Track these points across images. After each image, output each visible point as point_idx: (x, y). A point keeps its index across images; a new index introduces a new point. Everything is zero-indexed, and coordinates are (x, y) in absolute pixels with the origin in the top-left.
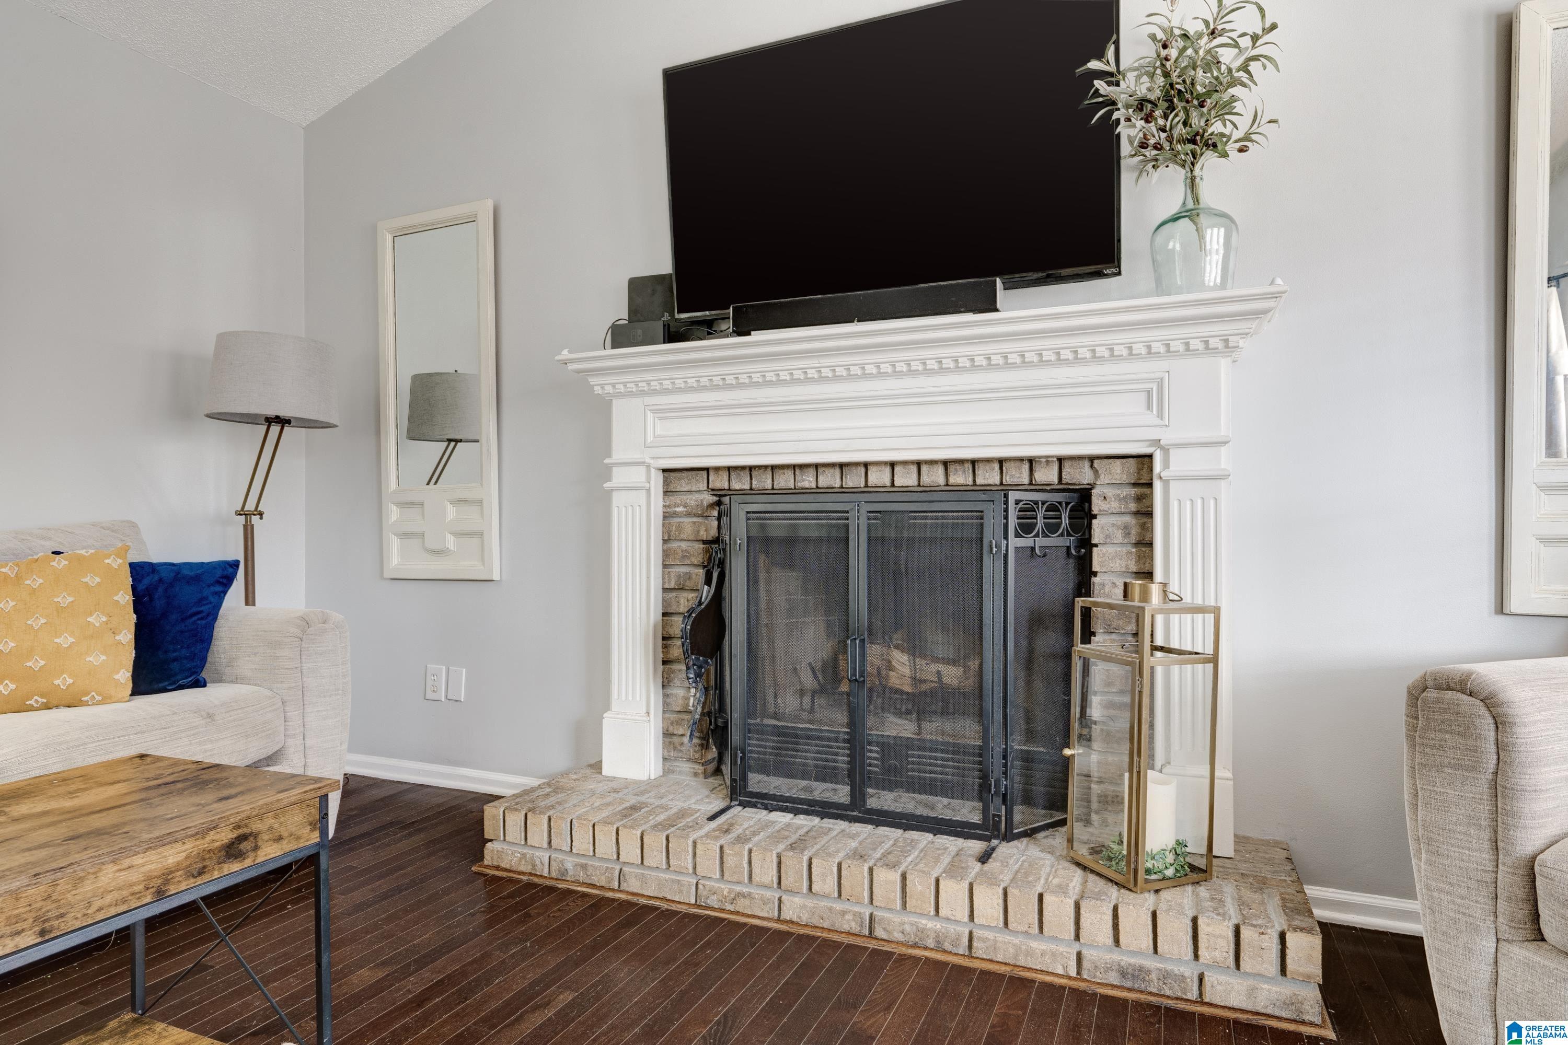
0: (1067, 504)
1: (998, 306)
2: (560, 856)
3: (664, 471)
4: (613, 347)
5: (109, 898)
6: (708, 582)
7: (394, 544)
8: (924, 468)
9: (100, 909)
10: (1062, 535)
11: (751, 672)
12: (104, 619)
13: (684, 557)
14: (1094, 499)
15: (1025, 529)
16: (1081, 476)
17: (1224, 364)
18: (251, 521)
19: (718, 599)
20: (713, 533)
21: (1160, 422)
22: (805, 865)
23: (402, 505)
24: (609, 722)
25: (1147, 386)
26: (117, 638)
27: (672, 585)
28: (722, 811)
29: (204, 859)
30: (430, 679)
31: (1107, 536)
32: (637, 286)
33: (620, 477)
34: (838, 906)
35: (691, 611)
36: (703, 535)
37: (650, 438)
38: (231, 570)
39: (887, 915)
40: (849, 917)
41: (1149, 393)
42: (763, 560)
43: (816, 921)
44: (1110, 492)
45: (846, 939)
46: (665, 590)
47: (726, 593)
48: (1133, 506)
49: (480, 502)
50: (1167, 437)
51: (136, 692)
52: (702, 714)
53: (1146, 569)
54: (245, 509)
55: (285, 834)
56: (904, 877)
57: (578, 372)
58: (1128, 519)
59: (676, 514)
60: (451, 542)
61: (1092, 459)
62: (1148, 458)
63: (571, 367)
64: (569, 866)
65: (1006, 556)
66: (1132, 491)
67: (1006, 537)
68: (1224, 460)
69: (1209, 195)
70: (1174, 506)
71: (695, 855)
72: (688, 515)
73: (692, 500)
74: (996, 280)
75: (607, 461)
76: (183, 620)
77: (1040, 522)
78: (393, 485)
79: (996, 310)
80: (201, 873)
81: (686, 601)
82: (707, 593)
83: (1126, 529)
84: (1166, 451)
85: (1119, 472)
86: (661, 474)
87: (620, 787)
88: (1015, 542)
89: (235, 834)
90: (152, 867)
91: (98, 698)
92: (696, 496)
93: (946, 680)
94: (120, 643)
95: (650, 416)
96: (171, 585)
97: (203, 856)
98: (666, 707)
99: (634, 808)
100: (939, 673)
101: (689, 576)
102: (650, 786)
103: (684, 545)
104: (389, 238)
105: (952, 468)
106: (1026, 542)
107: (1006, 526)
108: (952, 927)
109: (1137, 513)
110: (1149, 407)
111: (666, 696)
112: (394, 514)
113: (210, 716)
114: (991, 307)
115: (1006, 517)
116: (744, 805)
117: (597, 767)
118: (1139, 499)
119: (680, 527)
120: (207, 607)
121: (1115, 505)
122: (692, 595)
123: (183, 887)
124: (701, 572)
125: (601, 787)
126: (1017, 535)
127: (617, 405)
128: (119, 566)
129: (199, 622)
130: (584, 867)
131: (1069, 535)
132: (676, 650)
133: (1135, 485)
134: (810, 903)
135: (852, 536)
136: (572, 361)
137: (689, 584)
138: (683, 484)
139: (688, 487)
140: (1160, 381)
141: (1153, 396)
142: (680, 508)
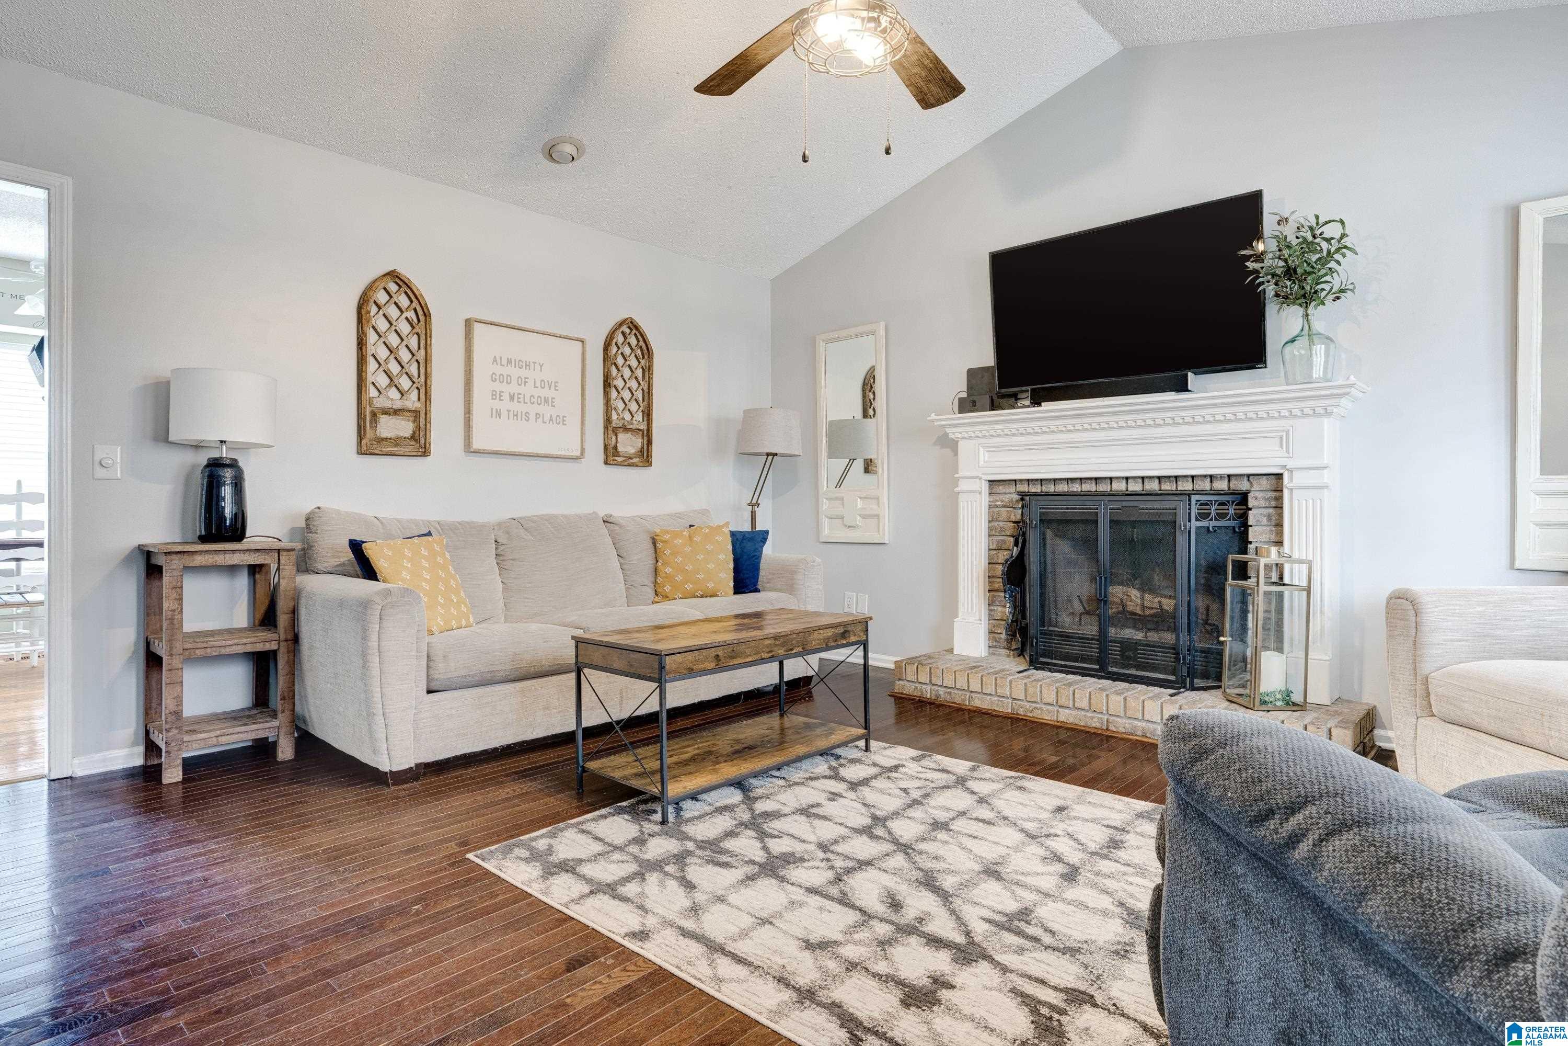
0: (1233, 502)
1: (1189, 388)
2: (937, 688)
3: (992, 482)
4: (960, 412)
5: (816, 642)
6: (1016, 544)
7: (826, 522)
8: (1146, 480)
9: (814, 645)
10: (1229, 519)
11: (1042, 595)
12: (724, 557)
13: (1001, 531)
14: (1249, 499)
15: (1202, 516)
16: (1244, 486)
17: (1326, 421)
18: (754, 509)
19: (1022, 554)
20: (1019, 517)
21: (1287, 455)
22: (1071, 692)
23: (829, 499)
24: (957, 624)
25: (1281, 435)
27: (994, 547)
28: (1025, 670)
29: (836, 637)
30: (847, 600)
31: (1258, 521)
32: (972, 373)
33: (963, 486)
34: (1089, 714)
35: (1007, 560)
36: (1013, 518)
37: (983, 462)
38: (765, 535)
39: (1116, 719)
40: (1095, 720)
41: (1281, 438)
42: (1049, 533)
43: (1077, 722)
44: (1260, 495)
45: (1093, 731)
46: (990, 549)
47: (1026, 552)
48: (1273, 503)
49: (877, 498)
50: (1291, 464)
51: (735, 593)
52: (1012, 621)
54: (752, 503)
55: (857, 634)
56: (1125, 699)
57: (940, 426)
58: (1271, 511)
59: (996, 506)
60: (859, 521)
61: (1249, 476)
62: (1279, 476)
63: (936, 423)
64: (941, 693)
65: (1190, 532)
66: (1273, 495)
67: (1190, 521)
68: (1326, 477)
69: (1318, 325)
70: (1296, 503)
71: (1011, 687)
72: (1004, 507)
73: (1006, 498)
74: (1187, 375)
75: (956, 476)
76: (749, 559)
77: (1213, 512)
78: (825, 488)
79: (1187, 390)
80: (836, 641)
81: (1003, 556)
82: (1016, 551)
83: (1269, 517)
84: (1291, 471)
85: (1265, 483)
86: (987, 484)
87: (963, 659)
88: (1195, 524)
89: (844, 630)
90: (825, 635)
91: (722, 593)
92: (1008, 496)
93: (1165, 607)
95: (981, 449)
96: (742, 542)
97: (836, 635)
98: (991, 618)
99: (975, 667)
100: (1160, 603)
101: (1004, 542)
102: (982, 659)
103: (1001, 524)
104: (823, 344)
105: (1163, 480)
106: (1204, 523)
107: (1190, 514)
108: (1151, 726)
109: (1276, 507)
110: (1281, 446)
111: (990, 610)
112: (825, 505)
114: (1185, 389)
115: (1190, 509)
116: (1036, 669)
117: (951, 651)
118: (1275, 499)
119: (999, 514)
120: (758, 553)
121: (1262, 503)
122: (1006, 553)
123: (832, 644)
124: (1012, 539)
125: (954, 658)
126: (1197, 520)
127: (961, 444)
128: (727, 532)
129: (755, 560)
130: (950, 693)
131: (1234, 519)
132: (999, 583)
133: (1270, 491)
134: (1074, 712)
135: (1101, 520)
136: (937, 420)
137: (1005, 546)
138: (1001, 489)
139: (1004, 491)
140: (1287, 432)
141: (1284, 440)
142: (999, 503)
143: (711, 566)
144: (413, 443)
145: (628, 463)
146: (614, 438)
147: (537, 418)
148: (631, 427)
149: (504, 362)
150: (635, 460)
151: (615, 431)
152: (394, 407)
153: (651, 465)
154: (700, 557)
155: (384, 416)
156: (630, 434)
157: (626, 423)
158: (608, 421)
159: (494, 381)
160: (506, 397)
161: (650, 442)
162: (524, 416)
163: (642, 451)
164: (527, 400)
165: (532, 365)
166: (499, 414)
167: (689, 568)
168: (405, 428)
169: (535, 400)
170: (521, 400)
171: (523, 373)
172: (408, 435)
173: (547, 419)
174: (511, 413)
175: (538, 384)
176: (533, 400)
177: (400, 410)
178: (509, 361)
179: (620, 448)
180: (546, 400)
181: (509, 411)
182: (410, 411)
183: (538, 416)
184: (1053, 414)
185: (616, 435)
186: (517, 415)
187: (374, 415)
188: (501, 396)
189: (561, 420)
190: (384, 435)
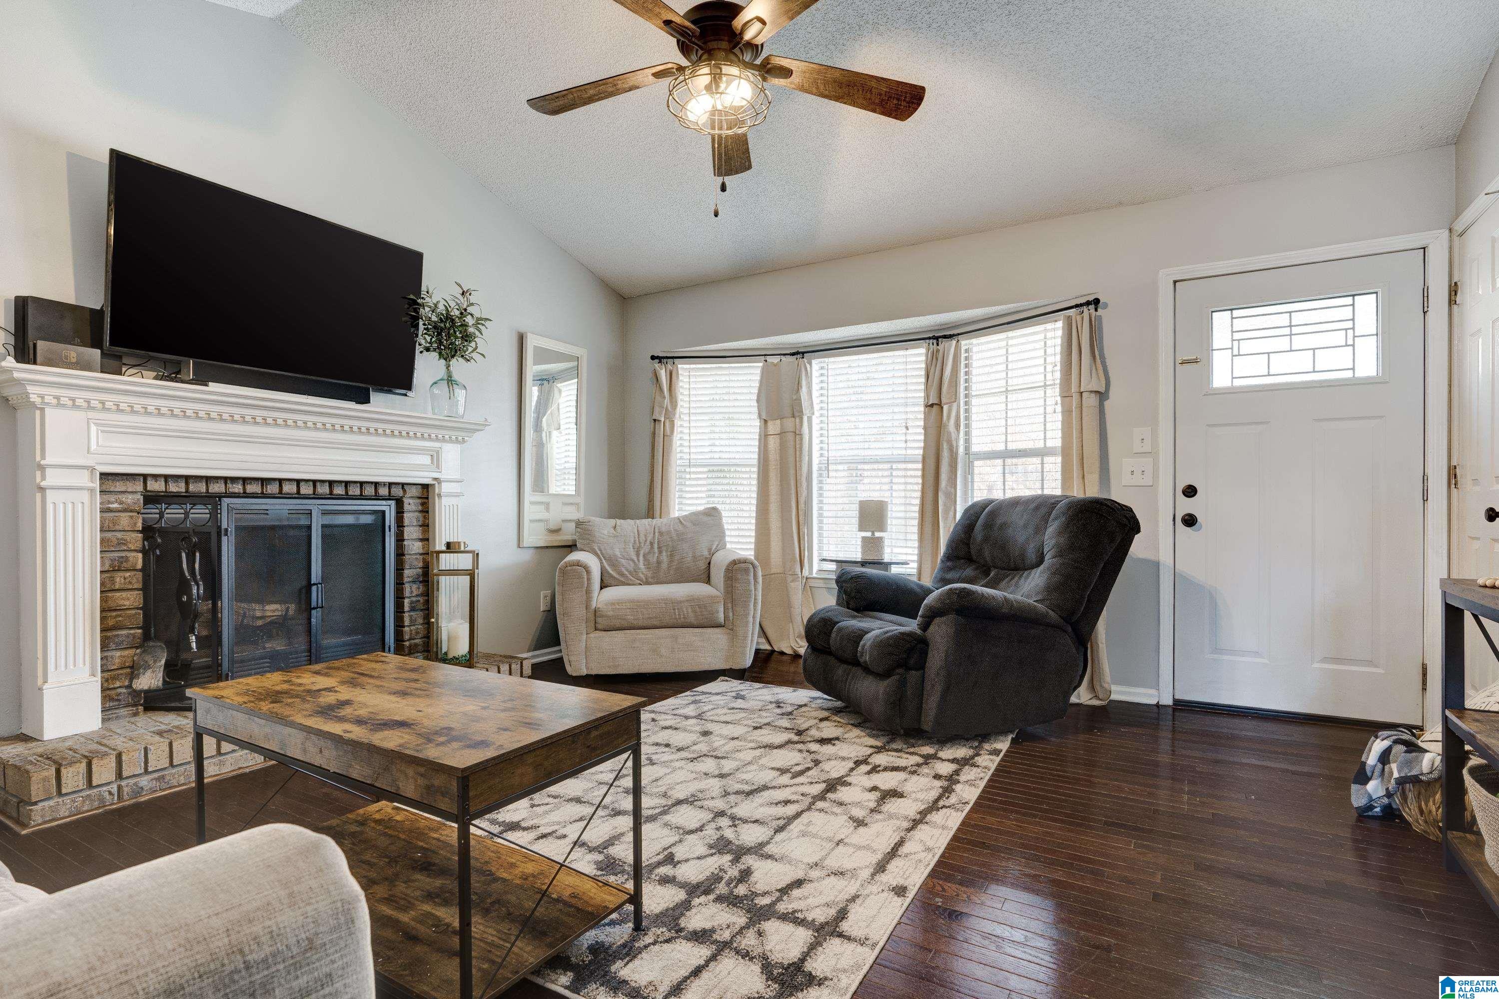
1: (370, 402)
3: (104, 476)
8: (318, 484)
13: (119, 544)
14: (404, 504)
16: (400, 492)
21: (438, 470)
25: (431, 453)
27: (109, 567)
31: (410, 522)
33: (56, 478)
37: (93, 447)
41: (434, 456)
44: (411, 501)
46: (101, 572)
48: (420, 508)
50: (441, 477)
53: (426, 537)
58: (420, 515)
59: (110, 510)
61: (403, 484)
62: (430, 486)
66: (420, 501)
69: (457, 375)
70: (443, 508)
72: (124, 510)
73: (128, 499)
74: (371, 391)
79: (368, 403)
81: (122, 579)
83: (418, 519)
84: (440, 483)
85: (413, 492)
86: (99, 477)
92: (131, 496)
95: (94, 427)
98: (103, 669)
101: (125, 559)
103: (120, 534)
109: (421, 512)
110: (432, 462)
111: (102, 659)
114: (367, 401)
118: (423, 504)
119: (117, 520)
121: (414, 508)
122: (129, 574)
133: (419, 498)
135: (315, 525)
137: (124, 566)
138: (120, 486)
139: (123, 489)
140: (438, 452)
141: (436, 458)
142: (115, 506)
184: (220, 398)
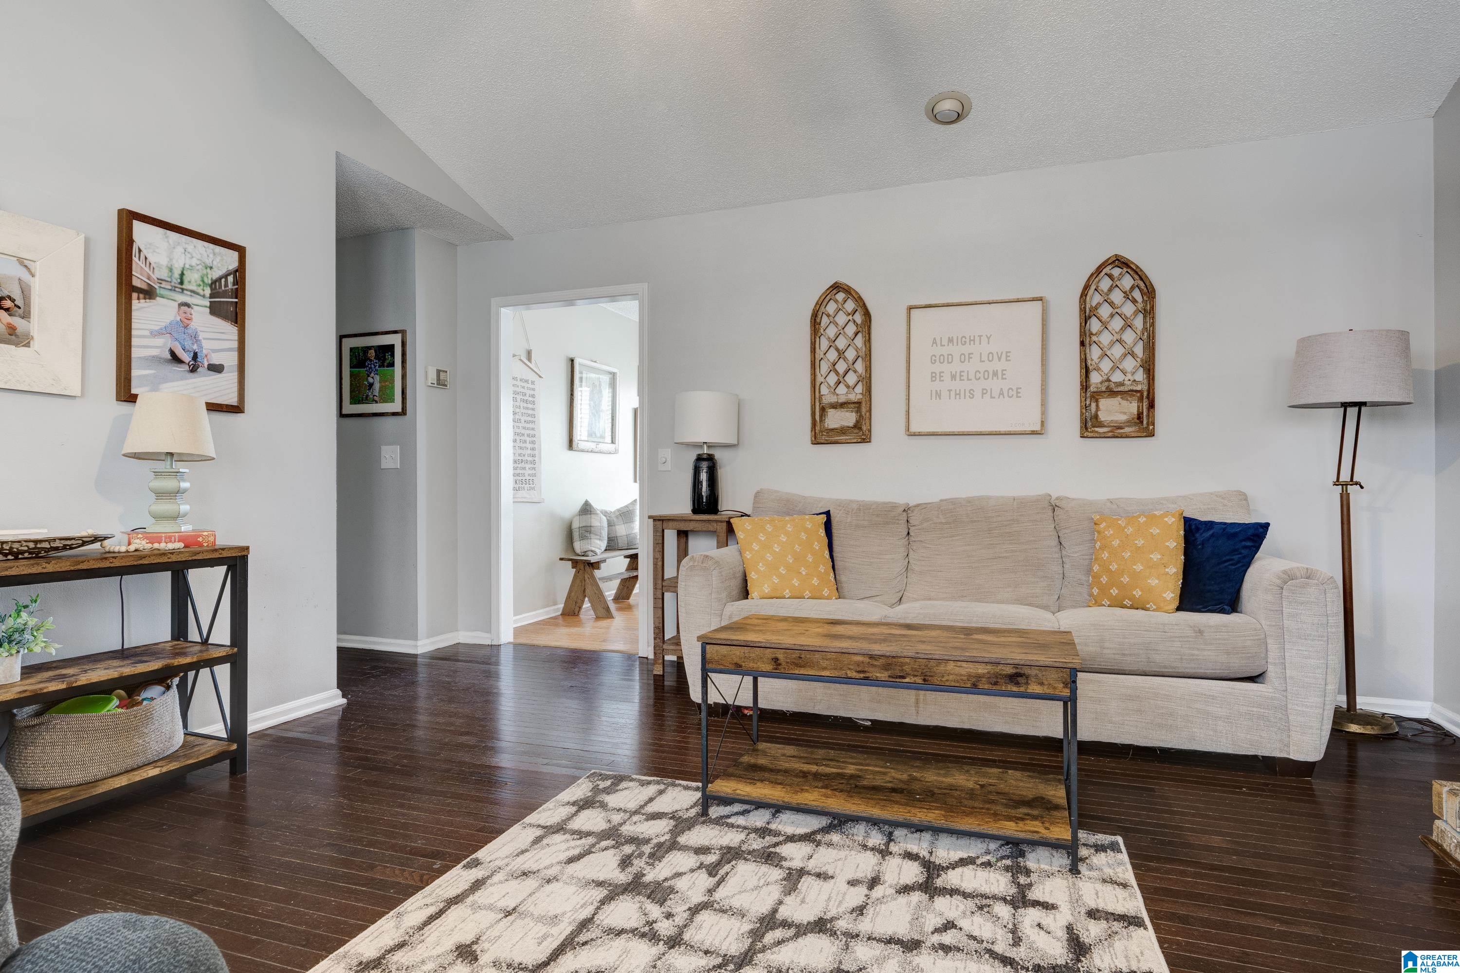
5: (951, 677)
9: (947, 680)
12: (1159, 557)
18: (1347, 491)
26: (1167, 570)
29: (997, 678)
38: (1261, 530)
51: (1178, 609)
54: (1340, 480)
55: (1046, 683)
76: (1219, 564)
80: (996, 684)
89: (1014, 671)
90: (971, 671)
91: (1154, 607)
94: (1167, 573)
96: (1218, 538)
97: (997, 675)
113: (1201, 632)
120: (1237, 556)
123: (986, 687)
128: (1172, 523)
129: (1230, 567)
143: (1139, 567)
144: (856, 431)
145: (1116, 432)
146: (1093, 405)
147: (983, 394)
148: (1121, 389)
149: (945, 342)
150: (1127, 430)
151: (1096, 396)
152: (840, 401)
153: (1151, 434)
154: (1127, 555)
155: (832, 410)
156: (1119, 398)
157: (1112, 386)
158: (1085, 386)
159: (933, 362)
160: (947, 377)
161: (1152, 406)
162: (968, 394)
163: (1140, 416)
164: (971, 376)
165: (977, 339)
166: (938, 395)
167: (1114, 567)
168: (848, 418)
169: (981, 375)
170: (965, 377)
171: (966, 349)
172: (851, 424)
173: (996, 393)
174: (953, 394)
175: (985, 358)
176: (978, 375)
177: (845, 403)
178: (950, 340)
179: (1102, 416)
180: (995, 374)
181: (950, 391)
182: (854, 403)
183: (984, 392)
185: (1097, 401)
186: (959, 394)
187: (823, 410)
188: (941, 377)
189: (1015, 393)
190: (832, 426)
